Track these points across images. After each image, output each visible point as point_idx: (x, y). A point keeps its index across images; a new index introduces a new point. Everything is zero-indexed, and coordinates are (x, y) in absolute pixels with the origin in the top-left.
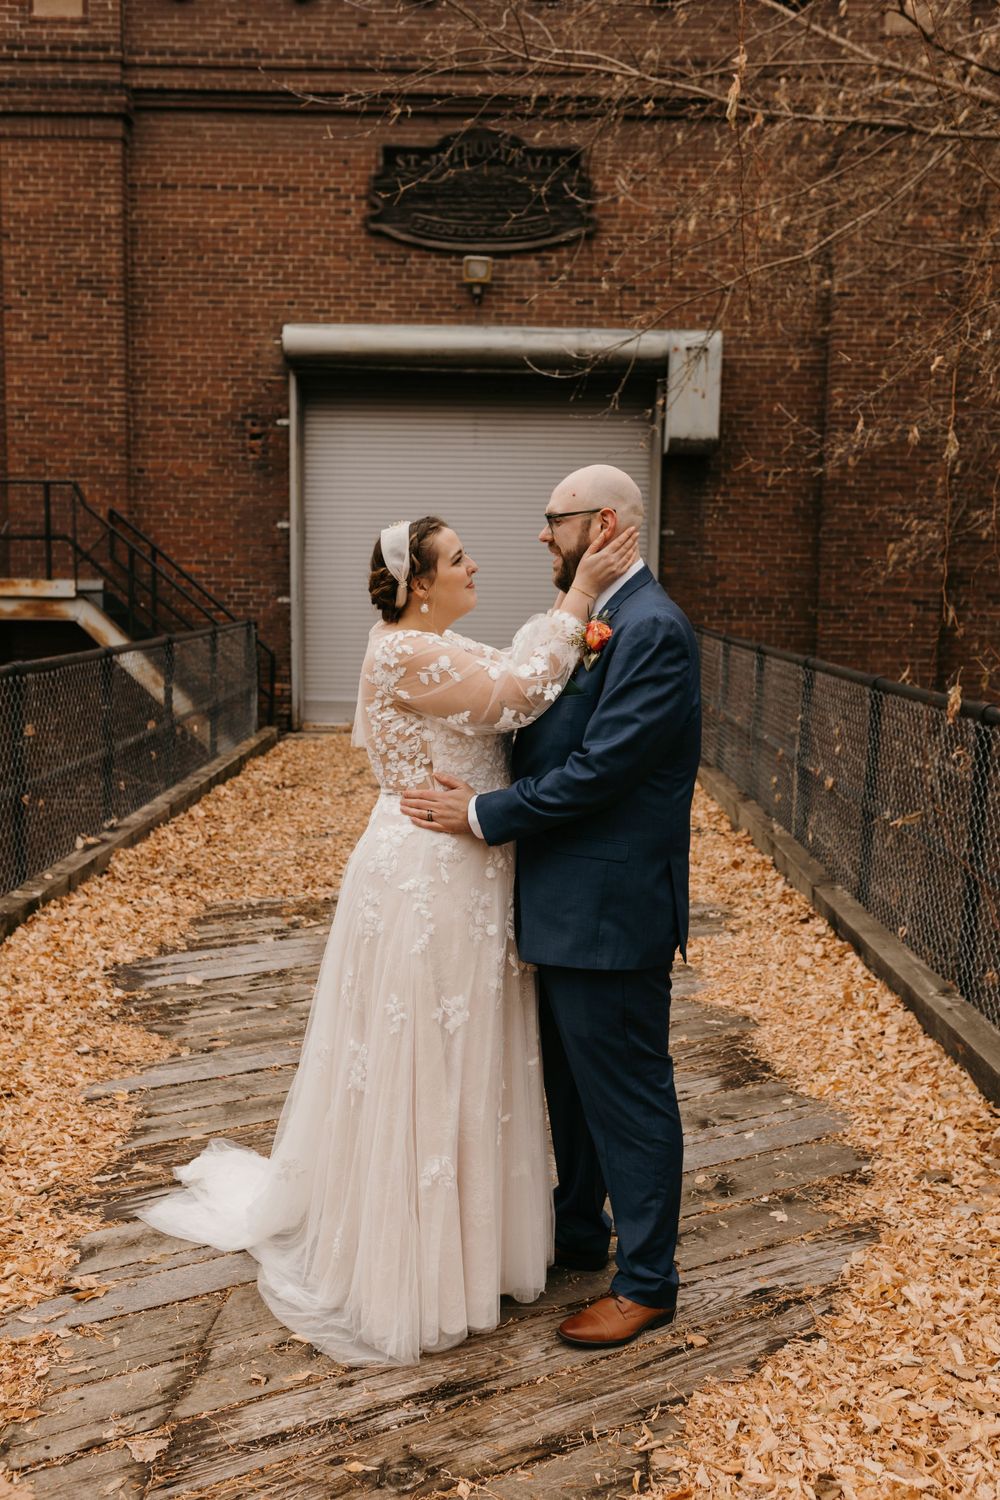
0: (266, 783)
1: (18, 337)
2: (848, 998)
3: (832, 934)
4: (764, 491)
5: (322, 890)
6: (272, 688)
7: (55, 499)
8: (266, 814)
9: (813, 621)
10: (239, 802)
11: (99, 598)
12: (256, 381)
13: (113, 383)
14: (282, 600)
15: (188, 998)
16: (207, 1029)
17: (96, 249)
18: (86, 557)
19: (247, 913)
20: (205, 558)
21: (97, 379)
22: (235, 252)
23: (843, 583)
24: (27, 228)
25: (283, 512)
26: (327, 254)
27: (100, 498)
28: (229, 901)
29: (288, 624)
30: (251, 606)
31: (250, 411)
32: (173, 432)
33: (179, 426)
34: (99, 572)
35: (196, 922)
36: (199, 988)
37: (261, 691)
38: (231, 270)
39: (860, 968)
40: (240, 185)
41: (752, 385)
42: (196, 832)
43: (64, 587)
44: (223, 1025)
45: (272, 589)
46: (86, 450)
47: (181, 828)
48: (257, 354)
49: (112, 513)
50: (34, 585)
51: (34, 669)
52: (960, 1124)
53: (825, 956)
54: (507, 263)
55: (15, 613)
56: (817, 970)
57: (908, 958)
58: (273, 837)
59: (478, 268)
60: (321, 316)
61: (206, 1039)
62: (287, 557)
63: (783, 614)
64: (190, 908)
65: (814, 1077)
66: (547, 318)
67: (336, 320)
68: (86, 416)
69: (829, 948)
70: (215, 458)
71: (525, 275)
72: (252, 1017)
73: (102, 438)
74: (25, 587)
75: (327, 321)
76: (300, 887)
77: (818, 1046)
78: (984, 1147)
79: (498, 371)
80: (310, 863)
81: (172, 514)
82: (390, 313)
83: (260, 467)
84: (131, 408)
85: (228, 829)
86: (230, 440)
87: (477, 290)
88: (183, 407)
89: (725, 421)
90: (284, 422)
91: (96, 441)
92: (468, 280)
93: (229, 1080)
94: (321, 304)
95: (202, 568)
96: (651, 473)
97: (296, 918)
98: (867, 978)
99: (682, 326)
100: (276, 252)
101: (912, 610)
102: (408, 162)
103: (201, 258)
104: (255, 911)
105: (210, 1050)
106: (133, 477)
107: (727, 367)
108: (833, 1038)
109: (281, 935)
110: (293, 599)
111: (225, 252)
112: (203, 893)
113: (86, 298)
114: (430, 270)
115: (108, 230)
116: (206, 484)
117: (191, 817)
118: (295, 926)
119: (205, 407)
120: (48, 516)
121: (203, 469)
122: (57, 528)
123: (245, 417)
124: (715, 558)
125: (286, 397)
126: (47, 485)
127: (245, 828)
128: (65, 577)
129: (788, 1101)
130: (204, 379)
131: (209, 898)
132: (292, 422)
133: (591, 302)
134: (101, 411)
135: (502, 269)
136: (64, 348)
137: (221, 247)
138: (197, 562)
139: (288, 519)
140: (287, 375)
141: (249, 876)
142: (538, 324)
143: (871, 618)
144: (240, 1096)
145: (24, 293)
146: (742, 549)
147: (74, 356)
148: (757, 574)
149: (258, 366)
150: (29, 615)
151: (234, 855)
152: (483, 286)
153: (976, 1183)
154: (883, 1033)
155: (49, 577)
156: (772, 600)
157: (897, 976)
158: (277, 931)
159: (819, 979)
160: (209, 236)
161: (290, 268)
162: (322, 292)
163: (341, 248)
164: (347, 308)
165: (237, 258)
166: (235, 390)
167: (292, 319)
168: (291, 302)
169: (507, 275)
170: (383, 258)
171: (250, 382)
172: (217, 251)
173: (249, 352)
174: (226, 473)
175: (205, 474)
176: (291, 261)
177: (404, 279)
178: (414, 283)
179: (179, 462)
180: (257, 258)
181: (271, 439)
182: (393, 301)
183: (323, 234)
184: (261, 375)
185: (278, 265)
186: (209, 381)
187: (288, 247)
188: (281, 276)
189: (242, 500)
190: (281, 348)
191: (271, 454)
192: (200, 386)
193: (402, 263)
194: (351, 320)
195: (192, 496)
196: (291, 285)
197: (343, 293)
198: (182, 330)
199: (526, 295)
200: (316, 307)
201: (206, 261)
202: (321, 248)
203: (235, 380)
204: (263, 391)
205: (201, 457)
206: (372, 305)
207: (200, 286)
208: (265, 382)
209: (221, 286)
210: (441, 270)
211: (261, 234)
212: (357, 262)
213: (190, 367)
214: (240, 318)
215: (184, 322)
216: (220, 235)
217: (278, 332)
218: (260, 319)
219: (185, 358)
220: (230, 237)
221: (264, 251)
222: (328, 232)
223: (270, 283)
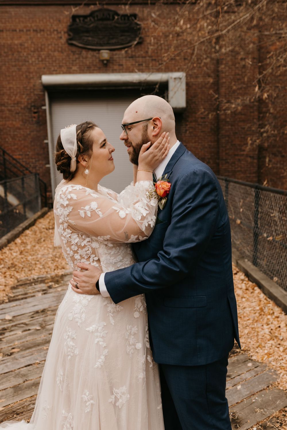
0: (44, 228)
2: (262, 310)
3: (247, 279)
4: (201, 123)
5: (61, 271)
6: (46, 195)
8: (42, 240)
9: (218, 164)
10: (33, 236)
12: (34, 94)
14: (47, 166)
15: (5, 326)
16: (11, 342)
19: (32, 283)
20: (21, 153)
22: (25, 52)
23: (227, 152)
25: (46, 137)
26: (55, 51)
28: (26, 278)
29: (49, 174)
30: (37, 168)
31: (33, 104)
32: (7, 112)
33: (10, 110)
35: (13, 288)
36: (10, 320)
37: (42, 196)
38: (23, 58)
39: (262, 296)
40: (25, 30)
41: (195, 90)
42: (17, 249)
44: (18, 340)
45: (44, 162)
47: (11, 248)
48: (34, 86)
53: (247, 289)
54: (115, 53)
56: (245, 296)
57: (281, 292)
58: (44, 249)
59: (105, 54)
60: (54, 72)
61: (10, 348)
62: (48, 152)
64: (12, 282)
65: (257, 350)
66: (128, 70)
67: (59, 73)
69: (248, 286)
70: (22, 120)
71: (121, 56)
72: (30, 334)
75: (57, 74)
76: (53, 270)
77: (256, 334)
79: (113, 88)
80: (57, 259)
81: (9, 139)
82: (76, 71)
83: (38, 123)
85: (29, 247)
86: (27, 114)
87: (105, 62)
88: (10, 104)
89: (188, 101)
90: (44, 108)
92: (102, 58)
93: (17, 371)
94: (54, 68)
95: (20, 157)
97: (50, 284)
98: (266, 299)
99: (172, 71)
100: (38, 51)
101: (249, 160)
102: (80, 20)
103: (13, 54)
104: (36, 281)
105: (12, 354)
107: (187, 84)
108: (260, 329)
109: (45, 292)
110: (51, 165)
111: (21, 52)
112: (17, 275)
114: (89, 56)
116: (20, 129)
117: (16, 244)
118: (50, 287)
119: (18, 103)
121: (18, 124)
123: (32, 106)
125: (44, 100)
127: (34, 246)
129: (250, 364)
130: (17, 94)
131: (19, 277)
132: (47, 107)
133: (142, 65)
135: (113, 55)
137: (20, 50)
138: (19, 155)
139: (47, 139)
140: (44, 92)
141: (34, 266)
142: (126, 72)
143: (236, 163)
144: (21, 381)
146: (195, 142)
148: (200, 150)
149: (34, 90)
151: (30, 258)
152: (108, 61)
154: (280, 327)
157: (279, 300)
158: (43, 290)
159: (247, 300)
160: (16, 47)
161: (43, 57)
162: (54, 64)
163: (60, 49)
164: (63, 69)
165: (25, 54)
166: (28, 97)
167: (45, 74)
168: (44, 68)
169: (115, 57)
170: (74, 53)
171: (32, 95)
172: (18, 52)
173: (32, 85)
174: (26, 125)
175: (19, 126)
176: (43, 54)
177: (81, 59)
178: (84, 60)
179: (10, 122)
180: (32, 54)
181: (40, 114)
182: (78, 66)
183: (53, 45)
184: (36, 92)
185: (39, 56)
186: (18, 95)
187: (42, 50)
188: (40, 59)
189: (32, 134)
190: (41, 83)
191: (41, 118)
192: (16, 97)
193: (80, 54)
194: (64, 73)
195: (16, 133)
196: (44, 62)
197: (61, 64)
198: (8, 78)
199: (121, 63)
200: (53, 69)
201: (15, 55)
202: (53, 49)
203: (27, 94)
204: (37, 98)
205: (17, 120)
206: (71, 68)
207: (14, 64)
208: (37, 95)
209: (21, 63)
210: (93, 56)
211: (33, 46)
212: (65, 54)
213: (12, 91)
214: (27, 74)
215: (9, 76)
216: (19, 46)
217: (40, 78)
218: (34, 74)
219: (10, 88)
220: (23, 47)
221: (34, 51)
222: (55, 44)
223: (37, 62)
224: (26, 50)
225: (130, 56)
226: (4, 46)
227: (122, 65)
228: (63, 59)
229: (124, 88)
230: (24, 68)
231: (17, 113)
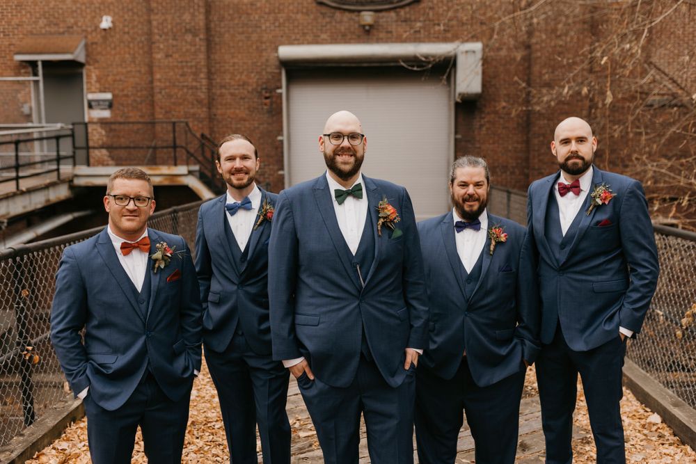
1: (159, 56)
4: (503, 116)
7: (177, 129)
9: (527, 176)
11: (198, 174)
12: (267, 73)
13: (202, 75)
14: (281, 172)
17: (193, 15)
18: (192, 155)
21: (196, 74)
22: (256, 13)
23: (541, 157)
24: (162, 6)
25: (280, 132)
26: (297, 13)
27: (198, 128)
29: (284, 183)
30: (266, 176)
31: (264, 86)
32: (229, 97)
33: (232, 94)
34: (198, 162)
38: (254, 22)
41: (496, 67)
43: (182, 169)
45: (276, 167)
46: (190, 106)
48: (267, 60)
49: (203, 135)
50: (169, 169)
51: (182, 210)
52: (630, 415)
54: (381, 15)
55: (161, 182)
59: (368, 17)
60: (296, 42)
62: (282, 153)
63: (512, 173)
66: (400, 40)
67: (303, 43)
68: (190, 91)
70: (249, 108)
71: (389, 20)
73: (197, 101)
74: (165, 170)
75: (299, 44)
78: (643, 426)
79: (378, 64)
82: (326, 40)
83: (270, 112)
84: (210, 86)
86: (256, 100)
87: (367, 28)
88: (234, 86)
89: (484, 85)
90: (279, 91)
91: (195, 102)
92: (363, 23)
94: (296, 37)
96: (450, 109)
100: (275, 13)
103: (240, 17)
106: (211, 118)
107: (484, 59)
110: (285, 172)
111: (252, 14)
113: (189, 37)
114: (345, 19)
115: (199, 6)
116: (245, 120)
119: (243, 85)
120: (174, 138)
121: (242, 113)
122: (178, 142)
123: (262, 89)
124: (480, 148)
125: (280, 80)
126: (174, 123)
128: (182, 164)
130: (243, 72)
132: (283, 91)
133: (419, 32)
134: (197, 89)
135: (378, 17)
136: (180, 60)
137: (250, 11)
139: (282, 135)
140: (280, 69)
142: (396, 42)
145: (161, 36)
146: (494, 143)
147: (184, 64)
148: (500, 155)
149: (267, 66)
150: (167, 183)
152: (371, 26)
153: (642, 443)
155: (176, 165)
156: (507, 167)
160: (244, 7)
161: (281, 20)
162: (296, 31)
163: (304, 10)
164: (308, 37)
165: (257, 17)
166: (257, 77)
167: (283, 44)
168: (282, 36)
169: (381, 20)
170: (324, 15)
171: (264, 73)
172: (248, 14)
173: (263, 60)
174: (254, 115)
175: (244, 116)
176: (282, 17)
177: (334, 24)
178: (338, 26)
179: (232, 110)
180: (266, 16)
181: (274, 99)
182: (328, 34)
183: (296, 5)
184: (269, 70)
185: (276, 19)
186: (245, 73)
187: (280, 11)
188: (277, 24)
189: (261, 127)
190: (278, 57)
191: (274, 106)
192: (241, 75)
193: (332, 17)
194: (309, 43)
195: (239, 126)
196: (282, 28)
197: (306, 31)
198: (232, 51)
199: (390, 30)
200: (293, 37)
201: (243, 18)
202: (295, 11)
203: (257, 72)
204: (270, 77)
205: (242, 108)
206: (319, 36)
207: (240, 30)
208: (271, 73)
209: (250, 30)
210: (351, 19)
211: (268, 5)
212: (312, 16)
213: (236, 67)
214: (259, 44)
215: (233, 47)
216: (249, 6)
217: (276, 50)
218: (268, 44)
219: (234, 63)
220: (254, 7)
221: (269, 13)
222: (298, 4)
223: (272, 28)
224: (259, 11)
225: (403, 19)
226: (228, 6)
227: (391, 32)
228: (308, 24)
229: (392, 64)
230: (254, 37)
231: (241, 98)
